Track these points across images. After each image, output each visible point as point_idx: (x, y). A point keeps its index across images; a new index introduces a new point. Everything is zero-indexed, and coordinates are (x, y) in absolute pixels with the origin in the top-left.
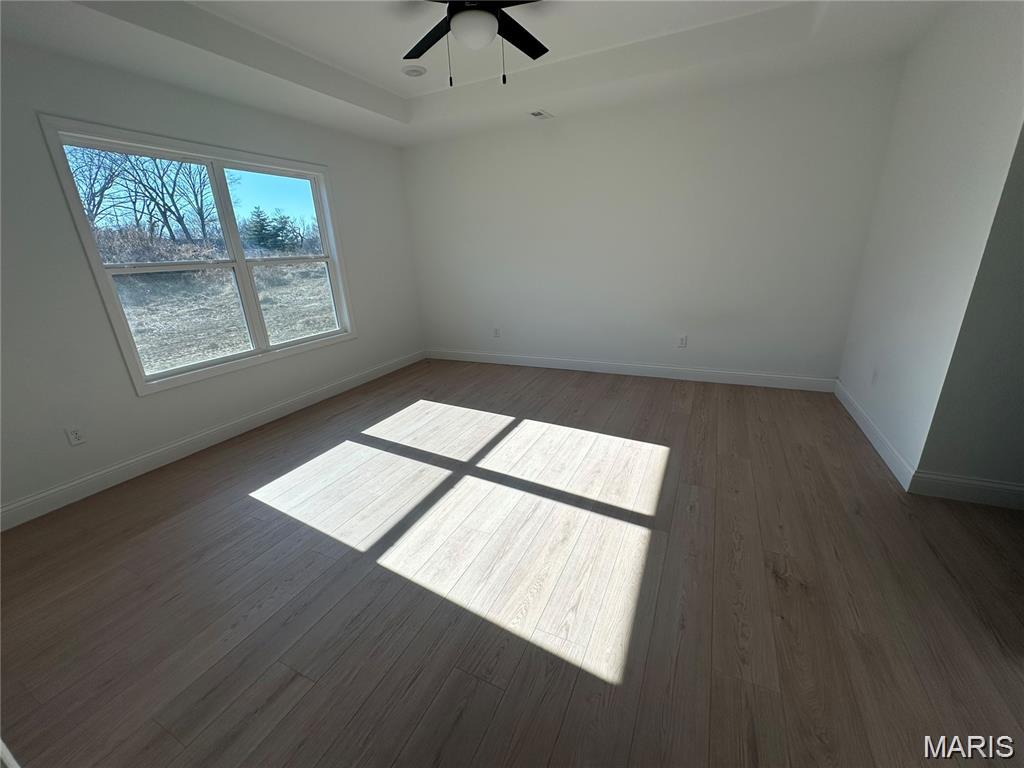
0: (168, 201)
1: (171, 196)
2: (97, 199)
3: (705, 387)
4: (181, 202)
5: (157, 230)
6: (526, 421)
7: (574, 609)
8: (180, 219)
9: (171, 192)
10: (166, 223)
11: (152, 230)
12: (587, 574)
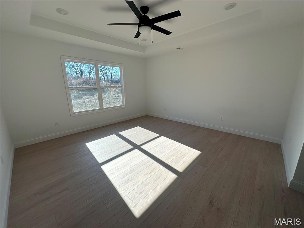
0: (105, 71)
1: (106, 70)
2: (91, 71)
3: (228, 134)
4: (108, 71)
5: (102, 78)
6: (162, 136)
7: (140, 193)
8: (107, 76)
9: (106, 69)
10: (104, 76)
11: (101, 78)
12: (150, 185)
